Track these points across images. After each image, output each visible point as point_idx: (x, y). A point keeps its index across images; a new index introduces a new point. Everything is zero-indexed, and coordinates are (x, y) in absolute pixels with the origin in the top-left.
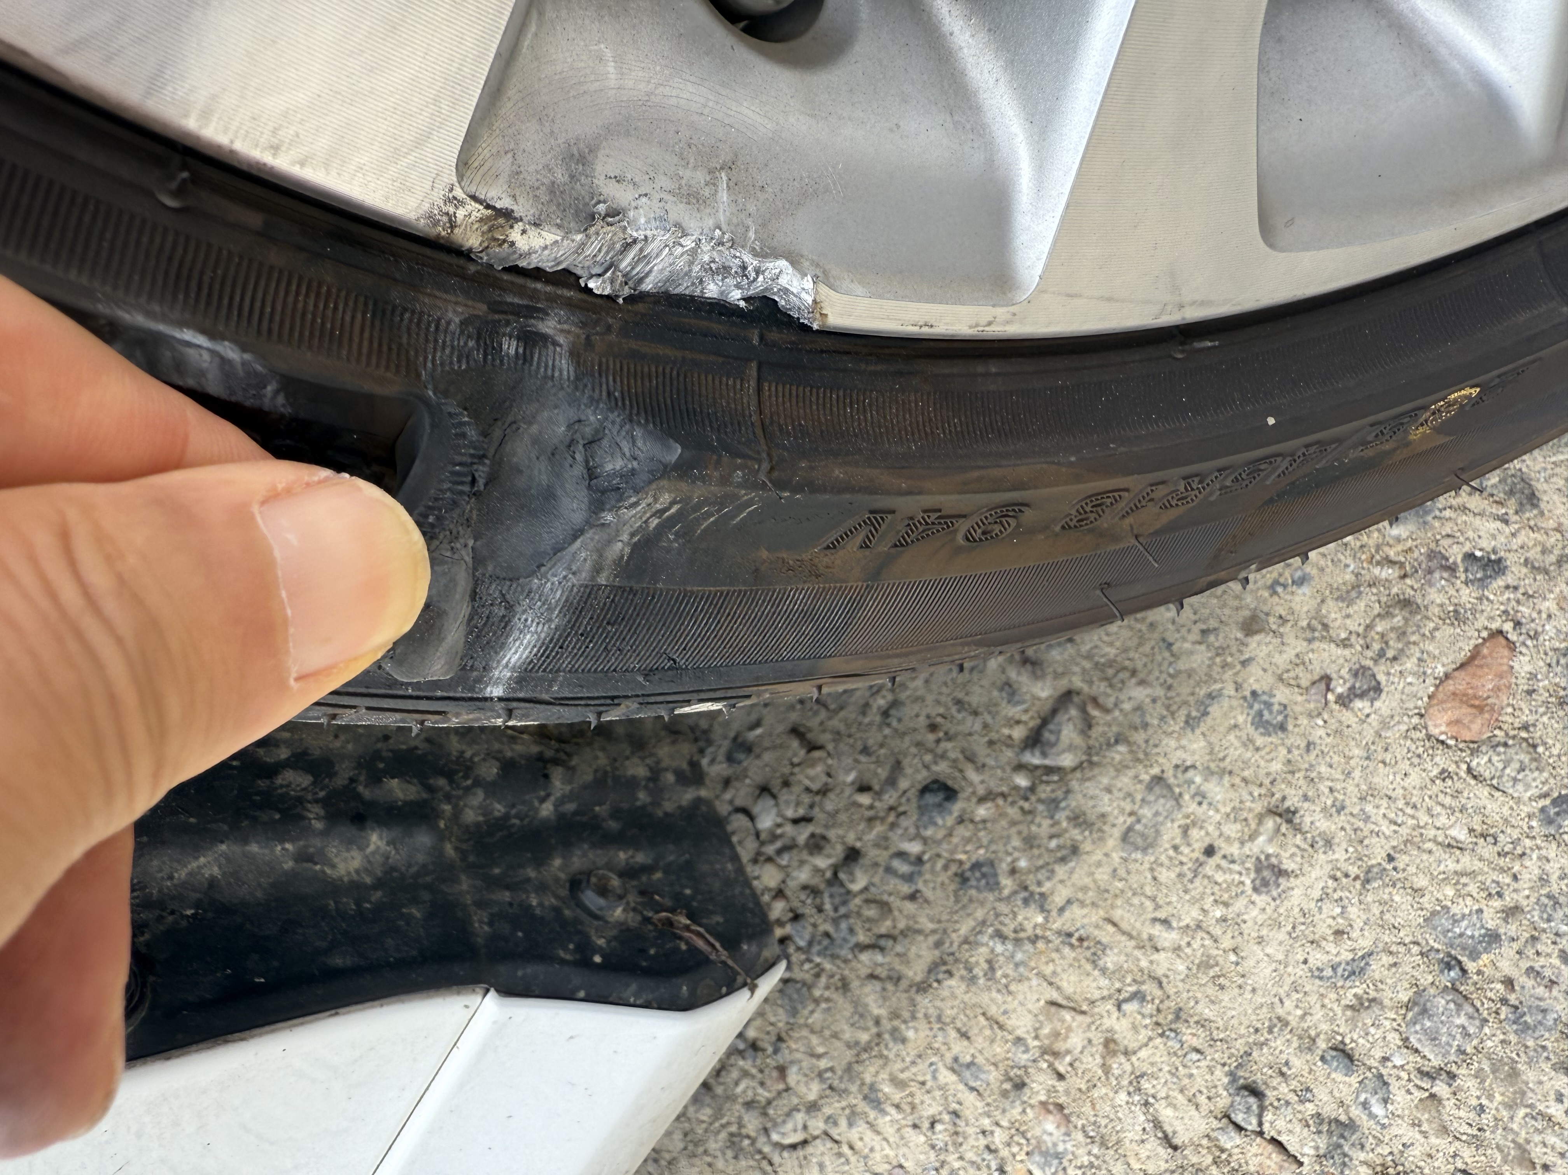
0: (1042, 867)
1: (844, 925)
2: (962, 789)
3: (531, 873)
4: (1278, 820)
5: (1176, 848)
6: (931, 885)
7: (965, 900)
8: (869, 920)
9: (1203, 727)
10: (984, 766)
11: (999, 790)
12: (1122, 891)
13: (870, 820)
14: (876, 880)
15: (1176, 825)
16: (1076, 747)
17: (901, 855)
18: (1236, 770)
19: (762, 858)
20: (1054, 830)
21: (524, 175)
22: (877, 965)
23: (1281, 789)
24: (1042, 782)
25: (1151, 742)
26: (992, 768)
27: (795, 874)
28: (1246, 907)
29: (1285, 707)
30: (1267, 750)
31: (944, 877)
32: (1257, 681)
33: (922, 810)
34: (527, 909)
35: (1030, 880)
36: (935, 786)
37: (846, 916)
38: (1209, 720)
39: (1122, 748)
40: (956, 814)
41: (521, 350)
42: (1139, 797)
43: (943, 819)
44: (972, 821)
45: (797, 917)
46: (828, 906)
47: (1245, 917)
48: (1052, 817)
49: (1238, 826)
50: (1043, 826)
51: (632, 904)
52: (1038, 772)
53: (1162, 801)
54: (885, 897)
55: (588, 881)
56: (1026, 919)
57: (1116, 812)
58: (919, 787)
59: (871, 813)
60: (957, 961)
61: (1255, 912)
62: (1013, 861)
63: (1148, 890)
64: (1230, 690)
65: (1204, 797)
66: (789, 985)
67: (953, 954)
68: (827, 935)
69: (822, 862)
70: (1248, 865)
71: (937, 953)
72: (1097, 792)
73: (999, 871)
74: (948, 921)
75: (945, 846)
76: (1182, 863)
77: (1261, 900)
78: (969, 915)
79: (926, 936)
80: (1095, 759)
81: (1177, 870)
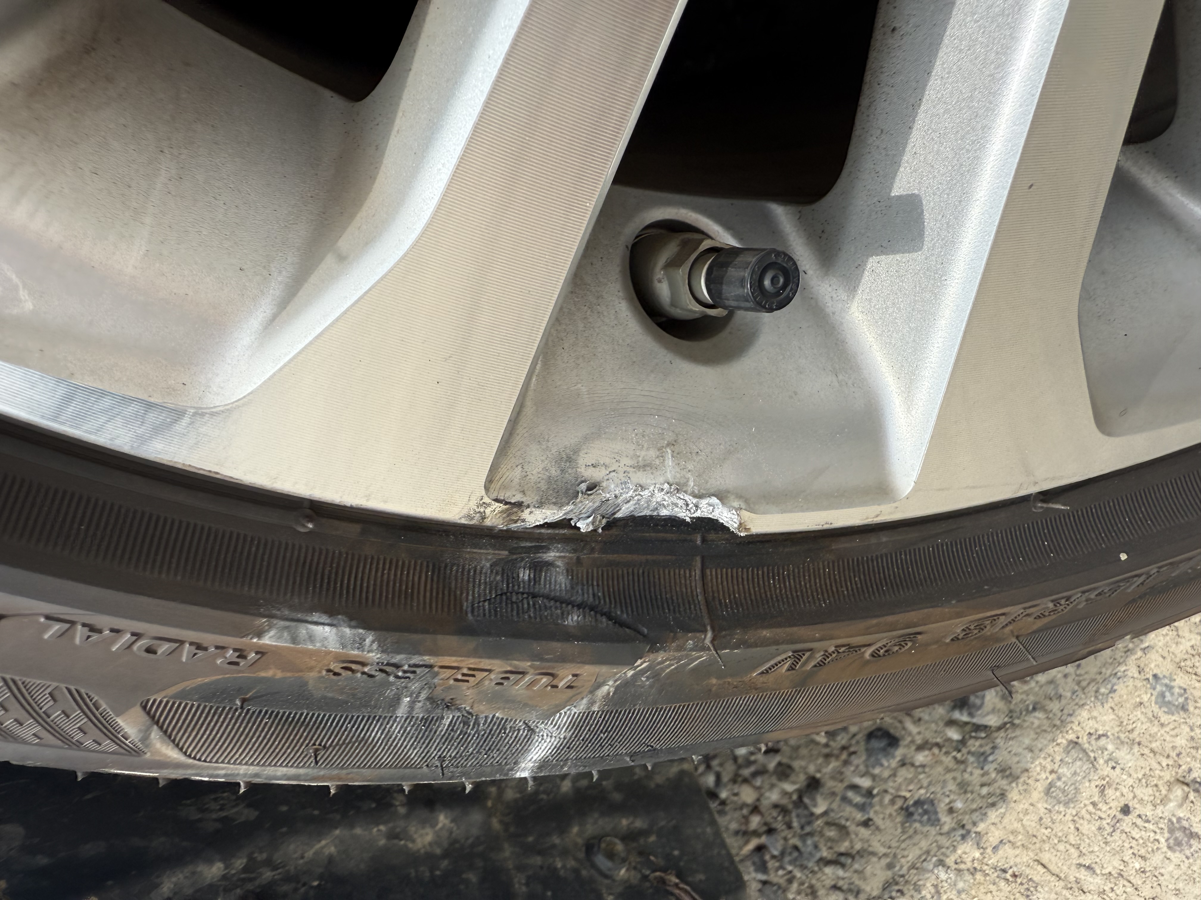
0: (975, 810)
1: (809, 842)
2: (903, 738)
3: (556, 840)
4: (1186, 788)
5: (1094, 804)
6: (881, 816)
7: (911, 831)
8: (830, 839)
9: (1110, 703)
10: (920, 720)
11: (934, 741)
12: (1049, 838)
13: (827, 756)
14: (835, 806)
15: (1093, 784)
16: (999, 711)
17: (854, 787)
18: (1144, 742)
19: (740, 779)
20: (985, 779)
21: (530, 476)
22: (839, 878)
23: (1186, 762)
24: (971, 737)
25: (1065, 711)
26: (927, 722)
27: (767, 794)
28: (1163, 862)
29: (1185, 690)
30: (1171, 726)
31: (891, 810)
32: (1157, 666)
33: (870, 752)
34: (554, 870)
35: (966, 819)
36: (880, 733)
37: (811, 834)
38: (1116, 696)
39: (1039, 714)
40: (898, 759)
41: (532, 576)
42: (1058, 758)
43: (888, 761)
44: (913, 765)
45: (770, 831)
46: (795, 824)
47: (1162, 871)
48: (982, 769)
49: (1150, 791)
50: (974, 775)
51: (633, 864)
52: (968, 728)
53: (1078, 763)
54: (843, 822)
55: (599, 847)
56: (965, 853)
57: (1038, 769)
58: (866, 732)
59: (826, 751)
60: (907, 882)
61: (1171, 868)
62: (950, 803)
63: (1072, 839)
64: (1133, 671)
65: (1116, 763)
66: (767, 886)
67: (903, 876)
68: (796, 848)
69: (789, 787)
70: (1161, 826)
71: (889, 874)
72: (1020, 750)
73: (939, 810)
74: (898, 847)
75: (891, 784)
76: (1100, 818)
77: (1176, 857)
78: (915, 845)
79: (880, 858)
80: (1017, 721)
81: (1098, 824)
